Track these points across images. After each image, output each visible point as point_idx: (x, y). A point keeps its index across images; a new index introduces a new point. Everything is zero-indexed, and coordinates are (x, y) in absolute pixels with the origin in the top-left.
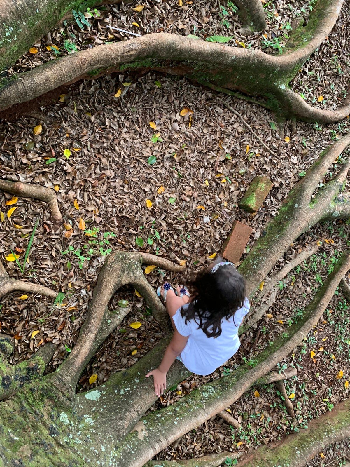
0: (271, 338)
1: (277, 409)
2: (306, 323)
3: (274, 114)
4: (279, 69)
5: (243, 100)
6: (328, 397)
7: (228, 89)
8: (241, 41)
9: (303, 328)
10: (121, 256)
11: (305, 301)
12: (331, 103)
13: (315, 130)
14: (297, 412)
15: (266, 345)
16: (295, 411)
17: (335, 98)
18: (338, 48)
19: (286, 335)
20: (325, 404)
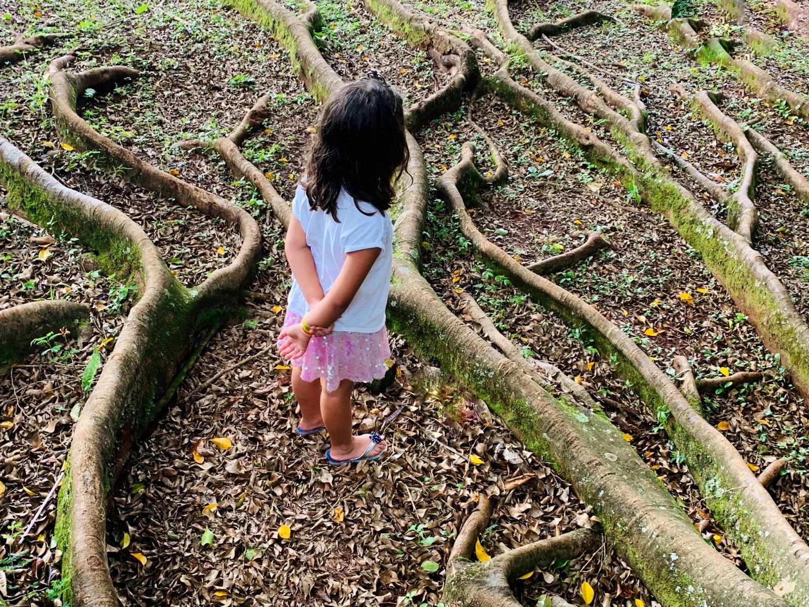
0: (619, 385)
1: (750, 398)
2: (594, 324)
3: (231, 320)
4: (166, 290)
5: (196, 362)
6: (726, 320)
7: (174, 378)
8: (100, 343)
9: (601, 329)
10: (453, 589)
11: (556, 325)
12: (229, 240)
13: (270, 268)
14: (753, 367)
15: (632, 393)
16: (751, 370)
17: (221, 234)
18: (140, 219)
19: (613, 358)
20: (738, 325)
